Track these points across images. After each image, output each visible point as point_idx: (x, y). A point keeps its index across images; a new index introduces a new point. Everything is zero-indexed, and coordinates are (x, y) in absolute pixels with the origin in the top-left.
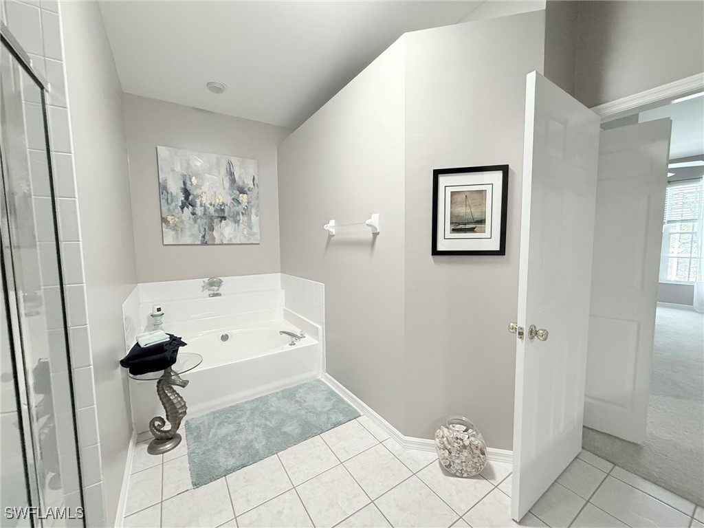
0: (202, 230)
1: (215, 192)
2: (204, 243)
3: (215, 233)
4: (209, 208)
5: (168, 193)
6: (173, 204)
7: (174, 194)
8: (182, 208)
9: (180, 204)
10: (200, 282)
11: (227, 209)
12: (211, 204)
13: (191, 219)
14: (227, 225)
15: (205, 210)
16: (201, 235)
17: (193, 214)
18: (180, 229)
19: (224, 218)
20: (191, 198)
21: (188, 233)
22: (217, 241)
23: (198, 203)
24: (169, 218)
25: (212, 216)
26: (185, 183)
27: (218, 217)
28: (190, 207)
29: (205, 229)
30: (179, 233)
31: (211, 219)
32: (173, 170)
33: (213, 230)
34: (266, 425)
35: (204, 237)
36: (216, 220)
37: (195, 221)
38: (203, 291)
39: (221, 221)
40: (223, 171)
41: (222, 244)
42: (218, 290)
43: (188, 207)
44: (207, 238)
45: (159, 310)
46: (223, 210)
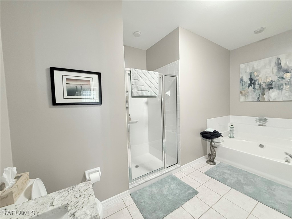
0: (258, 95)
1: (267, 76)
2: (258, 101)
3: (265, 96)
4: (263, 84)
5: (243, 81)
6: (245, 86)
7: (246, 81)
8: (249, 87)
9: (248, 85)
10: (254, 118)
11: (274, 83)
12: (264, 83)
13: (253, 91)
14: (273, 92)
15: (260, 86)
16: (257, 97)
17: (254, 88)
18: (247, 96)
19: (272, 88)
20: (253, 82)
21: (250, 97)
22: (266, 100)
23: (257, 83)
24: (243, 91)
25: (264, 88)
26: (251, 76)
27: (267, 88)
28: (253, 86)
29: (259, 94)
30: (247, 97)
31: (263, 90)
32: (246, 72)
33: (264, 94)
34: (241, 180)
35: (258, 98)
36: (266, 90)
37: (254, 92)
38: (256, 122)
39: (269, 90)
40: (273, 64)
41: (270, 101)
42: (265, 123)
43: (251, 86)
44: (260, 99)
45: (232, 125)
46: (271, 84)
